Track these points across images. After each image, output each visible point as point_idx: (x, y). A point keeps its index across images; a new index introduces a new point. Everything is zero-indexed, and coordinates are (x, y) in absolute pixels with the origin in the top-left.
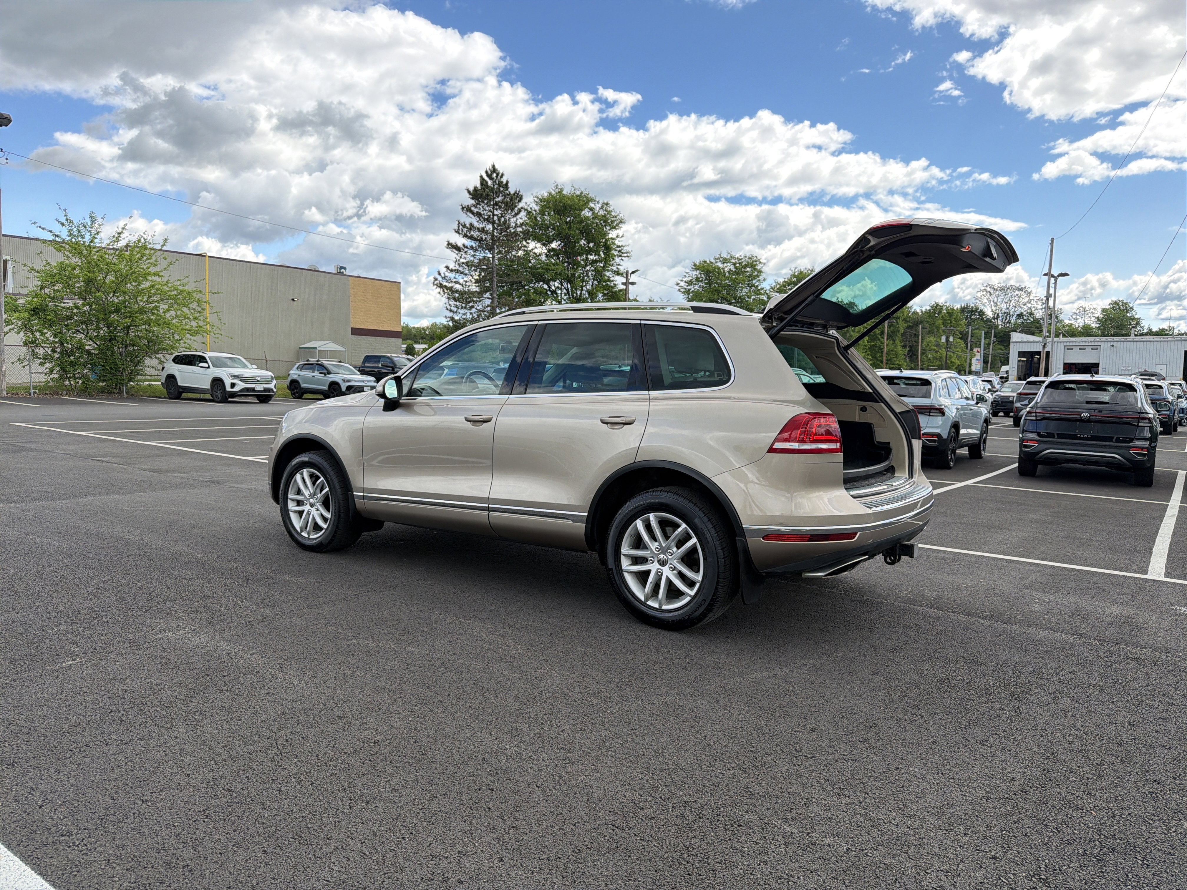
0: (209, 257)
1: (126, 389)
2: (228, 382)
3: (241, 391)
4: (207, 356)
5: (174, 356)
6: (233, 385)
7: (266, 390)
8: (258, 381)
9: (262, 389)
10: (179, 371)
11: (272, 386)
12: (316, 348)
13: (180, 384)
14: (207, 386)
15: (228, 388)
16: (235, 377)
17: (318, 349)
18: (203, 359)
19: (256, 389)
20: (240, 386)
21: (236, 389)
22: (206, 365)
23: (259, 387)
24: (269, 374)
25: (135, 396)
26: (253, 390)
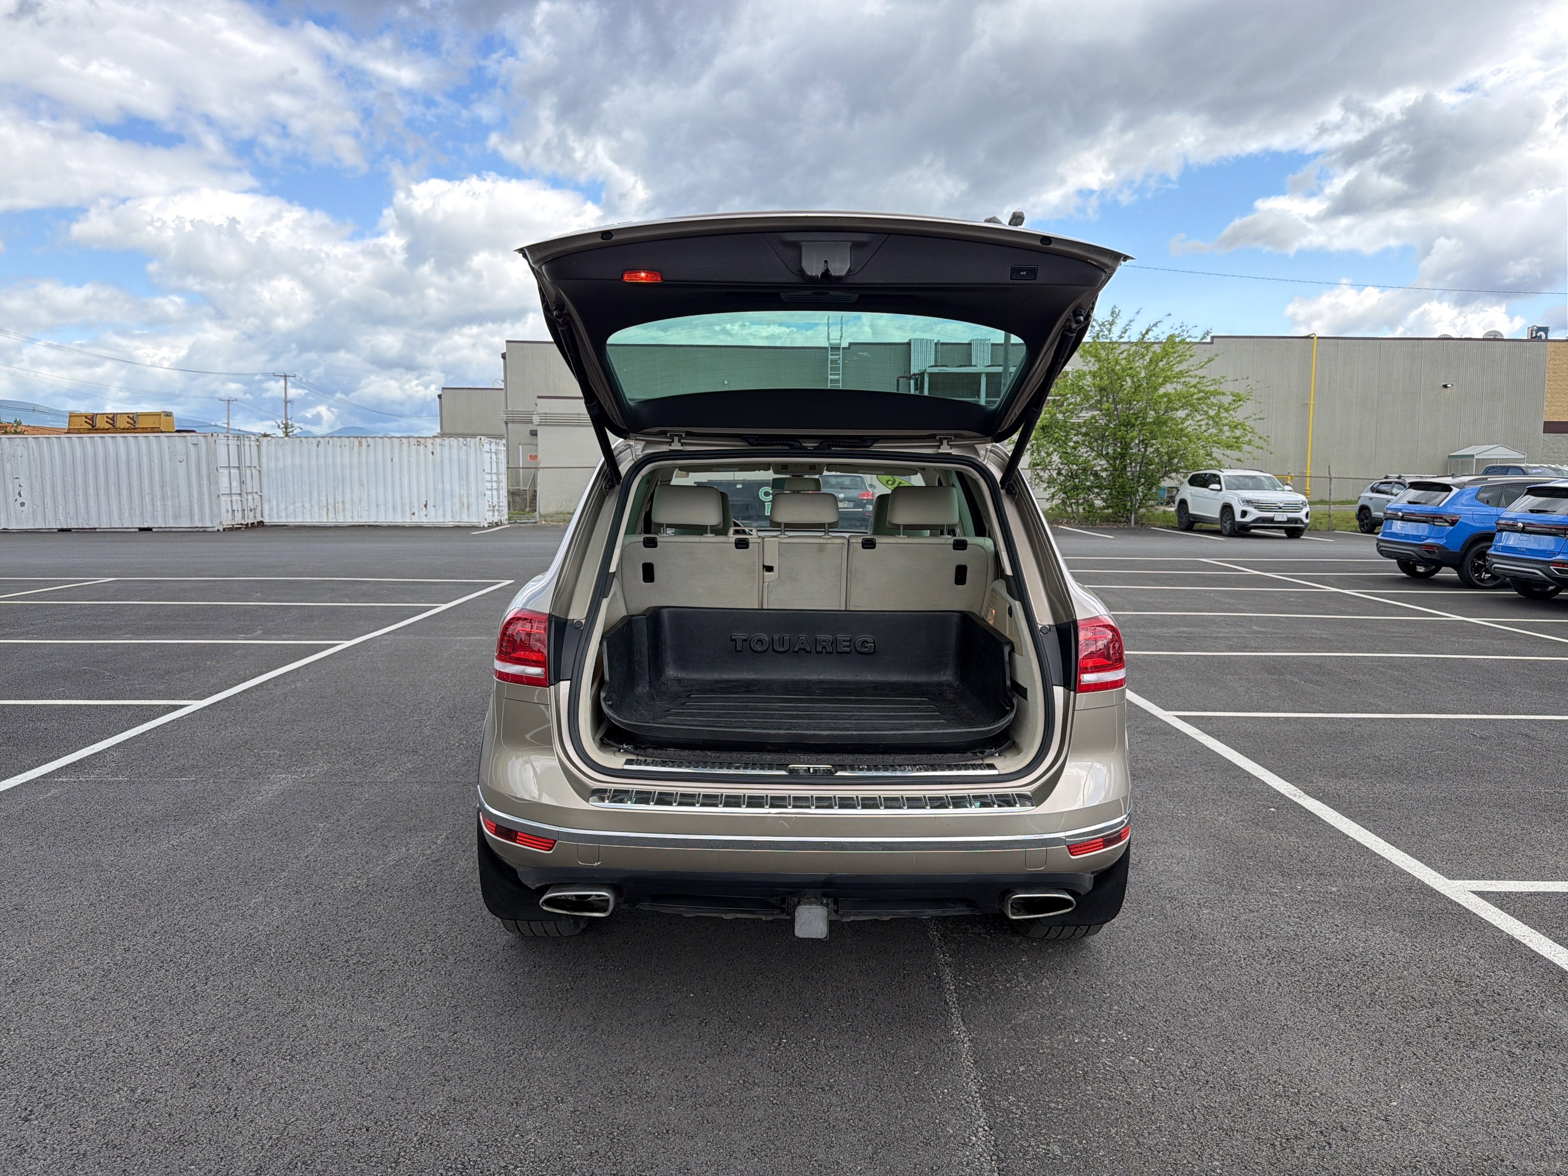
0: (1319, 338)
1: (1135, 518)
2: (1238, 509)
3: (1256, 520)
4: (1221, 475)
5: (1190, 475)
6: (1244, 514)
7: (1290, 520)
8: (1280, 508)
9: (1285, 519)
10: (1192, 495)
11: (1301, 515)
12: (1473, 456)
13: (1191, 511)
14: (1216, 514)
15: (1238, 518)
16: (1248, 502)
17: (1476, 457)
18: (1216, 479)
19: (1276, 519)
20: (1254, 514)
21: (1248, 519)
22: (1217, 487)
23: (1280, 517)
24: (1302, 498)
25: (1143, 527)
26: (1271, 520)
